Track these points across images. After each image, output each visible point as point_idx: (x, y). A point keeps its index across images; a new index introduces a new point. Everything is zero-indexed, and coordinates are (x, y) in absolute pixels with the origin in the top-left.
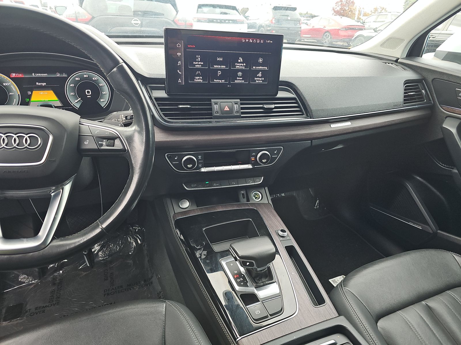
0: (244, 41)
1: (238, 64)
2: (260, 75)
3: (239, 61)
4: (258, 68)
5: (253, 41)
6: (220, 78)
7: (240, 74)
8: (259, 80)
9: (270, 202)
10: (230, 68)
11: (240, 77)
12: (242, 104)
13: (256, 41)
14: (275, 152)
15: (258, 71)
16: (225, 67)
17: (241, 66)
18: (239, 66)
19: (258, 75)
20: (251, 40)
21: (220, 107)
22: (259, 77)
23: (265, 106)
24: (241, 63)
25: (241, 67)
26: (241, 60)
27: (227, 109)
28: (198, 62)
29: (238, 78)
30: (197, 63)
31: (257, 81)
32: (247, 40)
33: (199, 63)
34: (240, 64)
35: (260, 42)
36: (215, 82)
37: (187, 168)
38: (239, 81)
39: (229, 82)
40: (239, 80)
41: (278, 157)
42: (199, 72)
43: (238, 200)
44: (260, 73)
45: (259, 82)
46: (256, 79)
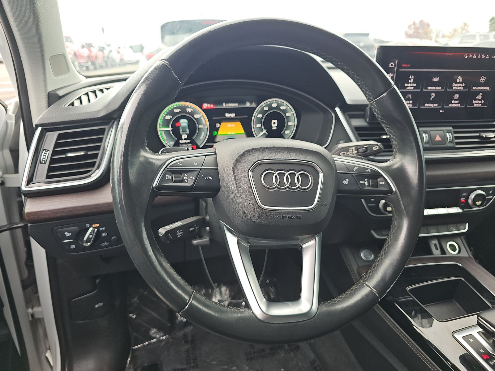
0: (467, 57)
1: (456, 85)
2: (480, 97)
3: (458, 81)
4: (478, 88)
5: (477, 57)
6: (433, 102)
7: (456, 96)
8: (478, 103)
9: (471, 256)
10: (446, 89)
11: (456, 100)
12: (455, 132)
13: (481, 57)
14: (491, 192)
15: (478, 93)
16: (440, 88)
17: (460, 86)
18: (457, 86)
19: (477, 98)
20: (475, 55)
21: (430, 136)
22: (478, 100)
23: (484, 135)
24: (459, 83)
25: (459, 88)
26: (460, 79)
27: (438, 138)
28: (411, 83)
29: (453, 102)
30: (409, 85)
31: (475, 105)
32: (470, 56)
33: (412, 85)
34: (458, 85)
35: (485, 57)
36: (426, 106)
37: (387, 211)
38: (454, 105)
39: (443, 106)
40: (454, 103)
41: (492, 198)
42: (410, 95)
43: (431, 253)
44: (481, 94)
45: (477, 106)
46: (474, 102)
